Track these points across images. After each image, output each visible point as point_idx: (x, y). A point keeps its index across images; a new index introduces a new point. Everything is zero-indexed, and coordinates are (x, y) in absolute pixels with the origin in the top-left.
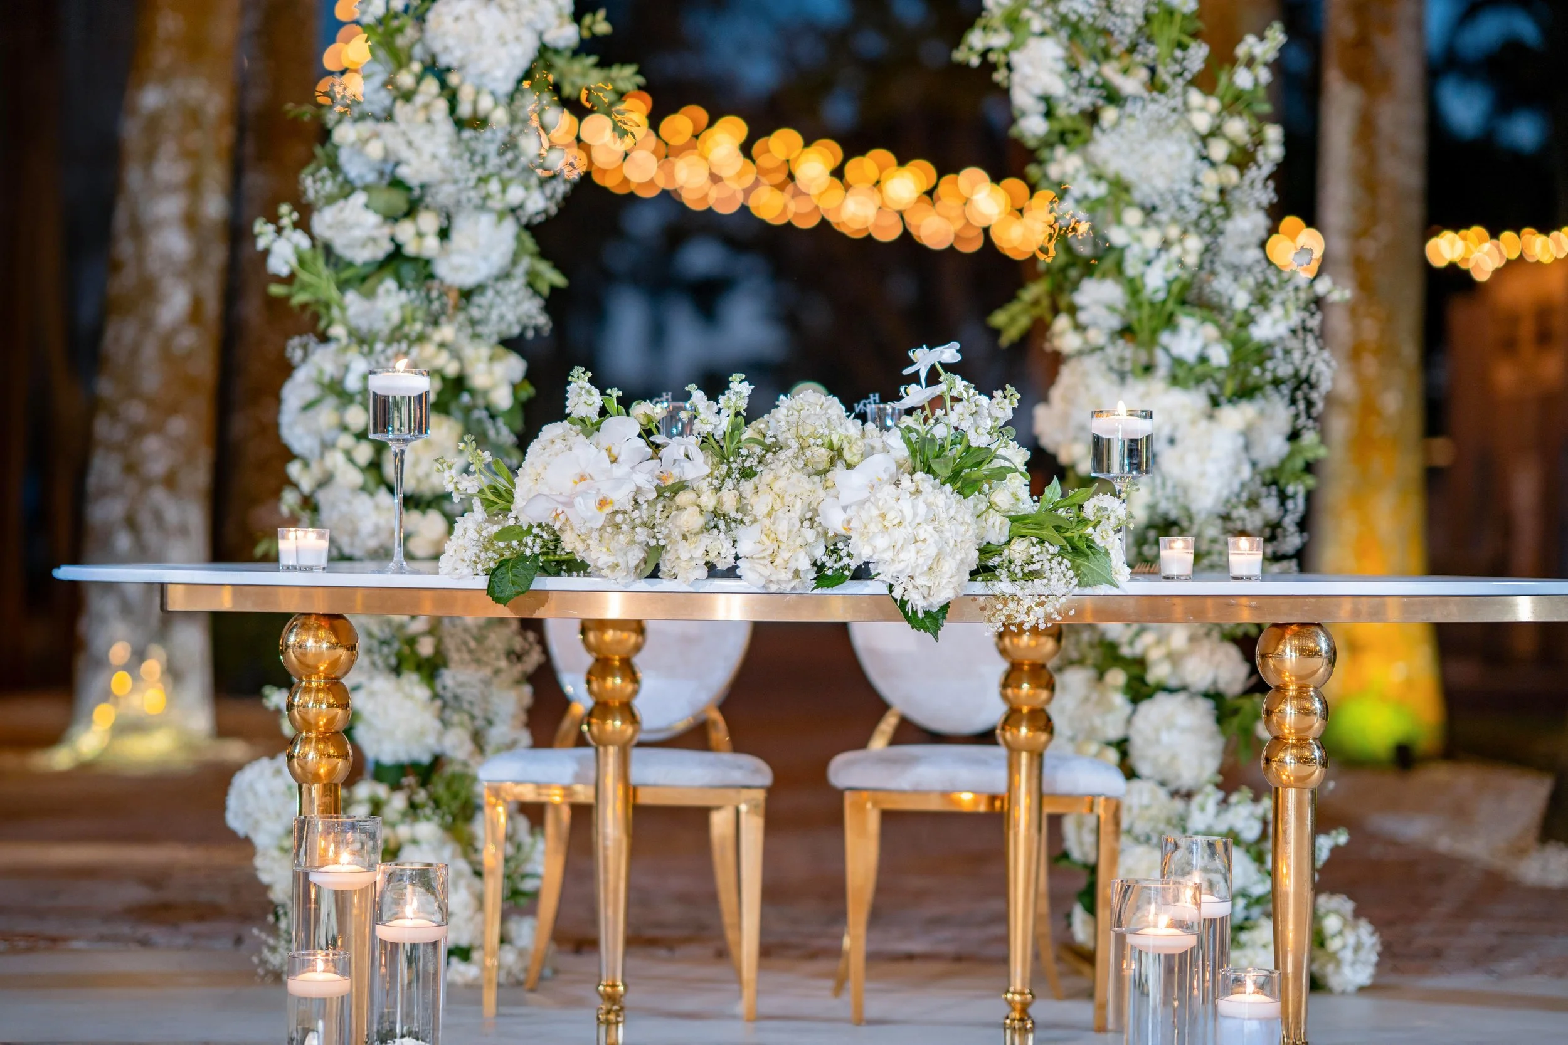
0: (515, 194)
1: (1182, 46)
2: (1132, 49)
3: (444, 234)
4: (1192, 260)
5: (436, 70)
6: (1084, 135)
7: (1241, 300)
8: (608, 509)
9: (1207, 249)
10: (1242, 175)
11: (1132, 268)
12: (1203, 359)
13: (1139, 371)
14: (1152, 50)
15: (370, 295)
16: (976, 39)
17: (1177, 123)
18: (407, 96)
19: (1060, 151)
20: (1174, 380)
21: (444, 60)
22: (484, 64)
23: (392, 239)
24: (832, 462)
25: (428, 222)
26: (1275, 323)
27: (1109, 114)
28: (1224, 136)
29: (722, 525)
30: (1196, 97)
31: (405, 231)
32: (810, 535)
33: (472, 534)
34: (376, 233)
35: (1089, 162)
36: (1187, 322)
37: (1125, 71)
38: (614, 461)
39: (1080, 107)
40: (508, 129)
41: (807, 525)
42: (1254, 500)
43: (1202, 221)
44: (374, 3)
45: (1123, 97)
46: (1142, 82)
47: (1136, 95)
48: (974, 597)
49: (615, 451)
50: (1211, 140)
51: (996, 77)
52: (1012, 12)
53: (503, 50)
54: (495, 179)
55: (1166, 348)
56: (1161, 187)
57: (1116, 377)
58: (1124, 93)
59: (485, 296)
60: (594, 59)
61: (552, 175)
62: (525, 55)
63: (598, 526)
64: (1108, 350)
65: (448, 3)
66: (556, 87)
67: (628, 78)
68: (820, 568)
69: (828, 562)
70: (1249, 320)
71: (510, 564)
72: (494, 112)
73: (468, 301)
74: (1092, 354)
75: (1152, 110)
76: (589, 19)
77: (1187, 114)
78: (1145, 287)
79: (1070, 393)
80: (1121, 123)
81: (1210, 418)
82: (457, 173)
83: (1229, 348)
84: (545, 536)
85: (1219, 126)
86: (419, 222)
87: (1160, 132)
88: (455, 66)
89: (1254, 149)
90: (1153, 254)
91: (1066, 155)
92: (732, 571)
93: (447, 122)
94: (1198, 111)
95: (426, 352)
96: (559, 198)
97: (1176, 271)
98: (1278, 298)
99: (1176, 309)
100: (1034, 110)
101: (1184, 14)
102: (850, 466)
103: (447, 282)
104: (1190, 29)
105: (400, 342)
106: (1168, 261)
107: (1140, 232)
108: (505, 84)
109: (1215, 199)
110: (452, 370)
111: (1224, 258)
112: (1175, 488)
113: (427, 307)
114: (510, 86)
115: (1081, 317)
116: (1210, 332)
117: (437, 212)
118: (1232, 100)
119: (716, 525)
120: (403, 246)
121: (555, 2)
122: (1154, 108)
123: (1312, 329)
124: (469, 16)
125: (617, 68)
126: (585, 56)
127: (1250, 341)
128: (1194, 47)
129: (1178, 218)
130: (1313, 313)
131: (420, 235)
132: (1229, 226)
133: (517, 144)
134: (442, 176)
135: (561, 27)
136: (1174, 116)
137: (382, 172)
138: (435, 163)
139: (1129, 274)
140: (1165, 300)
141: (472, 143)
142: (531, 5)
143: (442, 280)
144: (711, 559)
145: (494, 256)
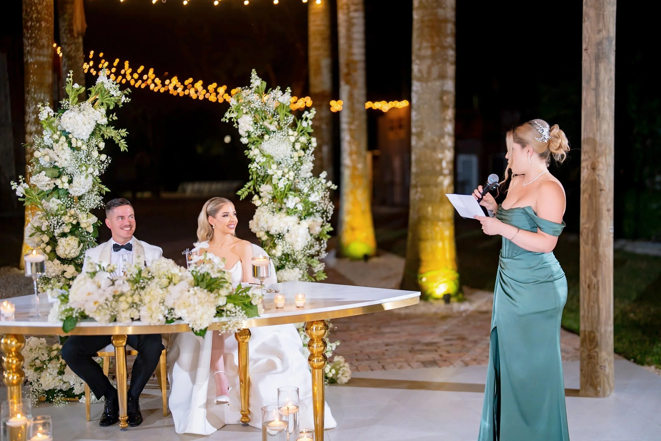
0: (91, 170)
1: (287, 116)
2: (273, 115)
3: (70, 182)
4: (291, 178)
5: (66, 134)
6: (259, 142)
7: (306, 190)
8: (97, 305)
9: (296, 175)
10: (305, 153)
11: (275, 181)
12: (295, 208)
13: (277, 210)
14: (278, 116)
15: (48, 201)
16: (228, 115)
17: (286, 139)
18: (57, 141)
19: (253, 147)
20: (288, 213)
21: (67, 130)
22: (79, 132)
23: (55, 184)
24: (169, 283)
25: (65, 179)
26: (316, 196)
27: (266, 137)
28: (299, 142)
29: (135, 306)
30: (291, 132)
31: (58, 182)
32: (163, 308)
33: (57, 309)
34: (49, 183)
35: (261, 151)
36: (291, 197)
37: (271, 123)
38: (99, 287)
39: (258, 134)
40: (87, 150)
41: (162, 304)
42: (312, 246)
43: (294, 167)
44: (44, 114)
45: (270, 132)
46: (276, 127)
47: (274, 131)
48: (216, 323)
49: (100, 283)
50: (296, 144)
51: (234, 126)
52: (237, 107)
53: (85, 126)
54: (84, 166)
55: (285, 204)
56: (282, 157)
57: (271, 213)
58: (271, 130)
59: (84, 199)
60: (113, 127)
61: (103, 162)
62: (92, 128)
63: (95, 309)
64: (269, 205)
65: (67, 114)
66: (103, 136)
67: (124, 132)
68: (167, 318)
69: (169, 316)
70: (308, 195)
71: (70, 319)
72: (82, 146)
73: (79, 200)
74: (264, 206)
75: (278, 136)
76: (111, 115)
77: (288, 137)
78: (278, 187)
79: (259, 217)
80: (270, 139)
81: (299, 224)
82: (72, 165)
83: (303, 205)
84: (79, 311)
85: (298, 139)
86: (62, 179)
87: (281, 142)
88: (70, 132)
89: (308, 145)
90: (280, 177)
91: (255, 149)
92: (139, 320)
93: (69, 149)
94: (291, 135)
95: (66, 219)
96: (105, 169)
97: (287, 182)
98: (316, 189)
99: (288, 193)
100: (245, 136)
101: (286, 106)
102: (175, 284)
103: (73, 195)
104: (289, 111)
105: (58, 216)
106: (285, 179)
107: (276, 171)
108: (86, 136)
109: (298, 160)
110: (74, 222)
111: (301, 176)
112: (290, 245)
113: (68, 202)
114: (88, 137)
115: (261, 194)
116: (297, 199)
117: (67, 176)
118: (302, 131)
119: (133, 306)
120: (58, 186)
121: (100, 112)
122: (279, 135)
123: (327, 197)
124: (73, 118)
125: (121, 129)
126: (110, 126)
127: (309, 201)
128: (290, 116)
129: (287, 166)
130: (327, 192)
131: (63, 183)
132: (302, 167)
133: (91, 154)
134: (68, 165)
135: (102, 118)
136: (284, 138)
137: (51, 164)
138: (66, 161)
139: (274, 183)
140: (284, 190)
141: (77, 155)
142: (92, 113)
143: (71, 194)
144: (132, 316)
145: (86, 187)
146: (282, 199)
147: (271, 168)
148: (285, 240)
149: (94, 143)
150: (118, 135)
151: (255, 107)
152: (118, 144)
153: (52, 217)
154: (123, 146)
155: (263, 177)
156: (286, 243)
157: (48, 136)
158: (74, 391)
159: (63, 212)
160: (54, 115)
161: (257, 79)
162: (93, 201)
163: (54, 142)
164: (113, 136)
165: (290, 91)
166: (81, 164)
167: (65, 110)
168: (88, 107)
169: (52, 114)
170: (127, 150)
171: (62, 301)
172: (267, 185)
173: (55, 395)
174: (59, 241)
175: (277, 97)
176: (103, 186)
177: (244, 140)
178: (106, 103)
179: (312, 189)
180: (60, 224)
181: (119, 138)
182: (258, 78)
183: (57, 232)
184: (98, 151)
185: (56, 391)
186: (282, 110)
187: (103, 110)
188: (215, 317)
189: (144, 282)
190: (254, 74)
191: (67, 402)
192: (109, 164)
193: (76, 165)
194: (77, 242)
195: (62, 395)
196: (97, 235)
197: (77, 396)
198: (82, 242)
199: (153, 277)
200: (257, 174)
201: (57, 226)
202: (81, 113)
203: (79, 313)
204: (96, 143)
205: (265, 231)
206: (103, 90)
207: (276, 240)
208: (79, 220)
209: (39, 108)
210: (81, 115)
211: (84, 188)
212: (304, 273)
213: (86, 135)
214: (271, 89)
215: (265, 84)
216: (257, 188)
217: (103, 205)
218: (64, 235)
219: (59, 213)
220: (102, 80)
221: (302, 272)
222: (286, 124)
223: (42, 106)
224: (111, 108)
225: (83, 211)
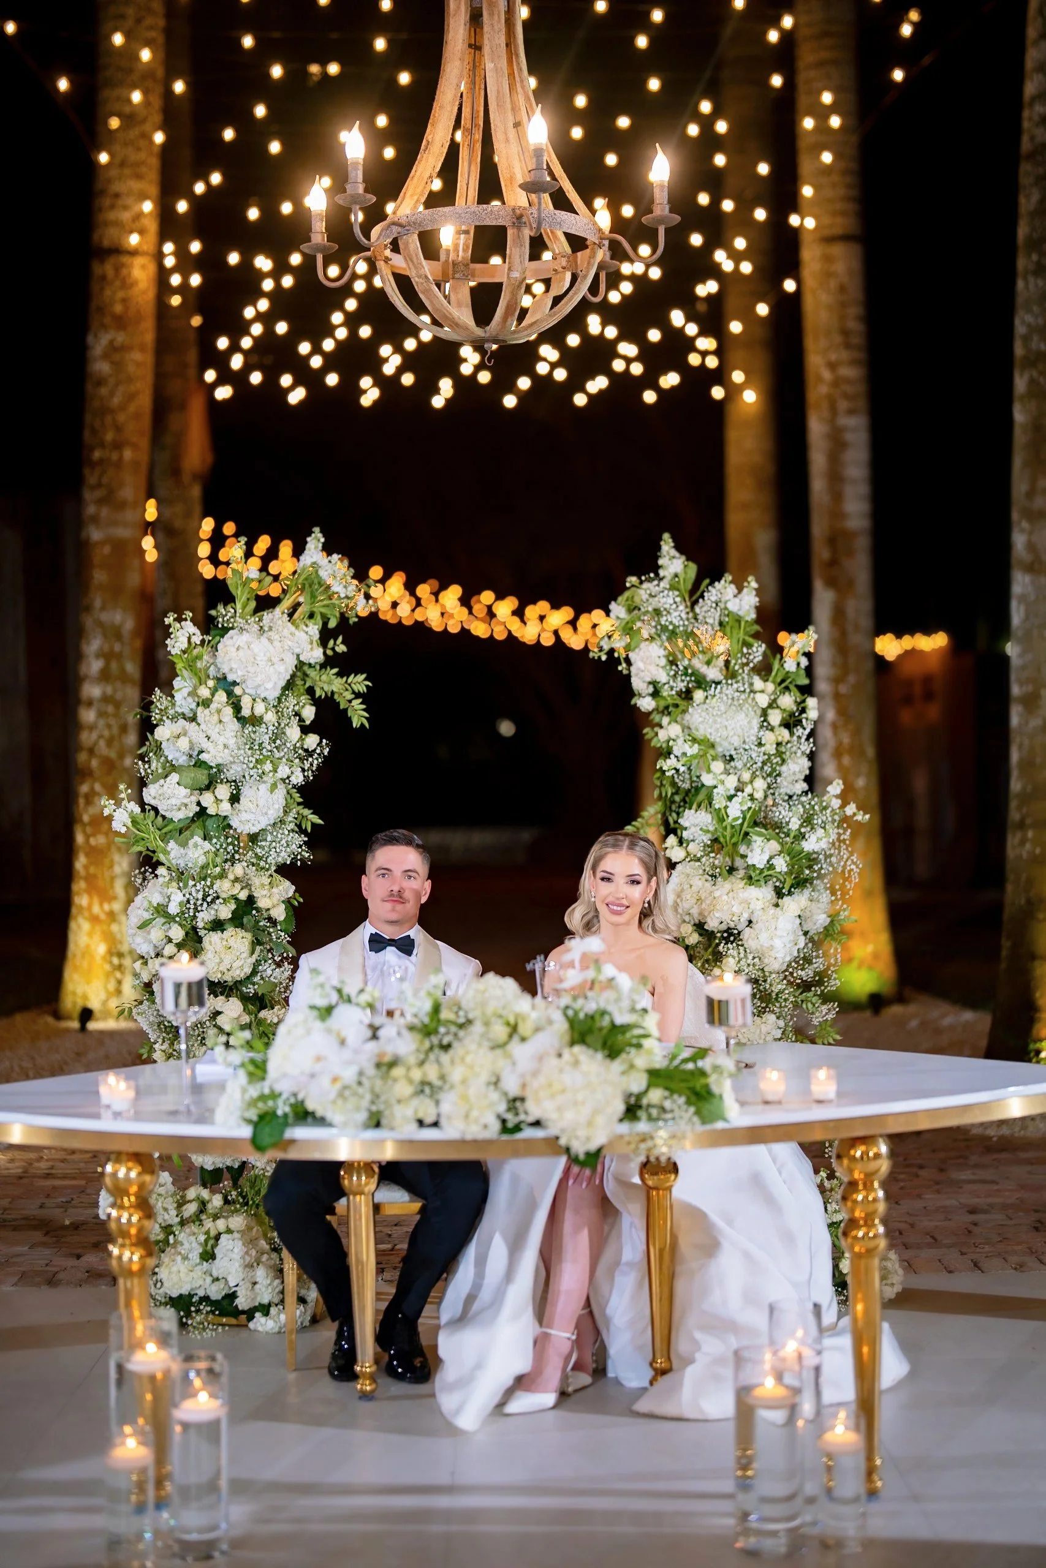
0: (283, 771)
1: (749, 646)
3: (235, 799)
4: (759, 795)
5: (226, 684)
6: (681, 708)
7: (794, 825)
8: (338, 1086)
9: (769, 787)
10: (792, 734)
11: (719, 802)
12: (771, 867)
13: (725, 873)
15: (184, 845)
16: (604, 643)
17: (745, 700)
18: (206, 703)
19: (665, 720)
20: (750, 879)
21: (231, 678)
22: (258, 680)
23: (199, 804)
24: (511, 1036)
25: (223, 791)
26: (819, 839)
27: (698, 695)
28: (778, 707)
29: (427, 1090)
30: (758, 684)
31: (207, 799)
32: (495, 1096)
33: (238, 1096)
34: (186, 801)
35: (686, 728)
36: (758, 841)
37: (708, 663)
38: (343, 1042)
39: (678, 689)
40: (276, 724)
41: (492, 1088)
42: (808, 960)
43: (766, 768)
44: (181, 639)
45: (708, 682)
46: (721, 670)
47: (716, 680)
48: (621, 1137)
49: (343, 1034)
50: (770, 711)
51: (620, 668)
52: (628, 623)
53: (272, 668)
54: (269, 761)
55: (744, 857)
56: (736, 744)
57: (710, 878)
58: (708, 679)
59: (266, 840)
60: (335, 670)
61: (310, 753)
62: (287, 671)
63: (332, 1095)
64: (704, 860)
65: (232, 638)
66: (311, 691)
67: (359, 682)
68: (504, 1121)
69: (509, 1116)
70: (801, 836)
71: (268, 1118)
72: (266, 713)
73: (253, 843)
74: (692, 863)
75: (728, 692)
76: (331, 642)
77: (752, 694)
78: (728, 816)
79: (679, 889)
80: (708, 701)
81: (777, 905)
82: (241, 758)
83: (788, 858)
84: (292, 1100)
85: (775, 701)
86: (216, 791)
87: (734, 708)
88: (238, 681)
89: (800, 714)
90: (732, 792)
91: (669, 723)
92: (435, 1124)
93: (233, 721)
94: (760, 692)
95: (224, 887)
96: (314, 769)
97: (749, 804)
98: (820, 821)
99: (750, 830)
100: (647, 692)
101: (747, 621)
102: (523, 1039)
103: (239, 831)
104: (752, 632)
105: (204, 879)
106: (743, 797)
107: (723, 777)
108: (273, 694)
109: (773, 751)
110: (243, 896)
111: (783, 791)
112: (754, 958)
113: (225, 849)
114: (277, 693)
115: (685, 834)
116: (774, 846)
117: (229, 784)
118: (783, 681)
119: (422, 1091)
120: (206, 808)
121: (307, 633)
122: (729, 690)
123: (844, 840)
124: (246, 647)
125: (353, 675)
126: (328, 668)
127: (802, 851)
128: (756, 645)
129: (748, 765)
130: (845, 830)
131: (218, 801)
132: (784, 768)
133: (284, 733)
134: (231, 759)
135: (312, 649)
136: (743, 696)
137: (191, 756)
138: (226, 750)
139: (717, 806)
140: (742, 825)
141: (252, 735)
142: (290, 636)
143: (236, 829)
144: (420, 1115)
145: (270, 812)
146: (735, 845)
147: (709, 771)
148: (742, 945)
149: (292, 707)
150: (347, 690)
151: (671, 623)
152: (346, 710)
153: (191, 883)
154: (358, 715)
155: (688, 792)
156: (746, 951)
157: (185, 692)
158: (237, 1301)
159: (218, 869)
160: (203, 641)
161: (674, 557)
162: (285, 845)
163: (198, 704)
164: (335, 690)
165: (754, 585)
166: (261, 757)
167: (225, 630)
168: (280, 622)
169: (197, 639)
170: (367, 725)
171: (251, 1075)
172: (699, 812)
173: (193, 1309)
174: (206, 940)
175: (723, 600)
176: (306, 812)
177: (646, 704)
178: (321, 614)
179: (808, 820)
180: (209, 899)
181: (349, 696)
182: (677, 554)
183: (204, 917)
184: (300, 726)
185: (194, 1300)
186: (735, 631)
187: (314, 629)
188: (621, 1120)
189: (447, 1033)
190: (667, 546)
191: (220, 1328)
192: (324, 756)
193: (251, 759)
194: (247, 943)
195: (209, 1309)
196: (292, 928)
197: (243, 1312)
198: (259, 943)
199: (469, 1022)
200: (674, 784)
201: (202, 905)
202: (265, 635)
203: (291, 1105)
204: (297, 708)
205: (692, 923)
206: (316, 581)
207: (722, 945)
208: (253, 889)
209: (169, 626)
210: (264, 639)
211: (266, 814)
212: (786, 1025)
213: (274, 688)
214: (707, 581)
215: (693, 568)
216: (671, 821)
217: (307, 855)
218: (217, 925)
219: (209, 872)
220: (314, 560)
221: (781, 1023)
222: (747, 664)
223: (175, 620)
224: (332, 624)
225: (262, 868)
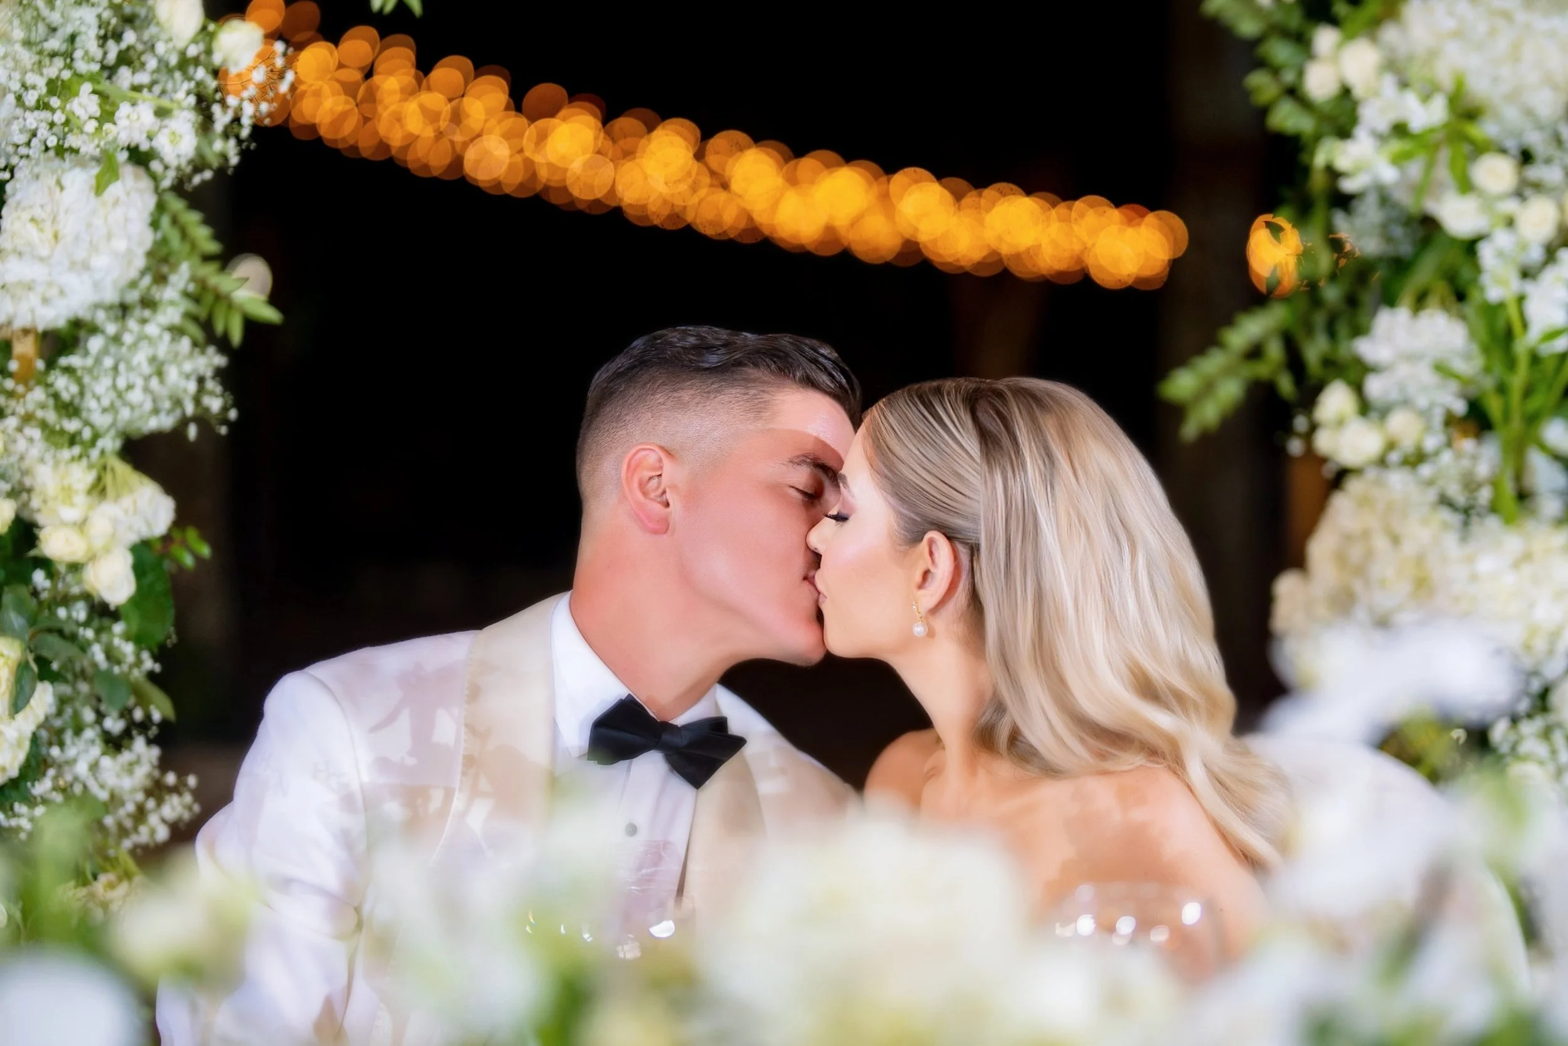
0: (135, 123)
11: (1495, 284)
13: (1501, 506)
35: (1394, 59)
61: (230, 83)
73: (50, 363)
78: (1525, 325)
79: (1356, 553)
96: (245, 133)
107: (1511, 206)
145: (101, 262)
146: (1533, 420)
147: (1466, 186)
162: (146, 369)
166: (66, 75)
172: (1418, 316)
176: (228, 280)
193: (31, 78)
196: (165, 631)
198: (45, 672)
208: (35, 503)
211: (86, 266)
217: (219, 410)
225: (73, 439)
